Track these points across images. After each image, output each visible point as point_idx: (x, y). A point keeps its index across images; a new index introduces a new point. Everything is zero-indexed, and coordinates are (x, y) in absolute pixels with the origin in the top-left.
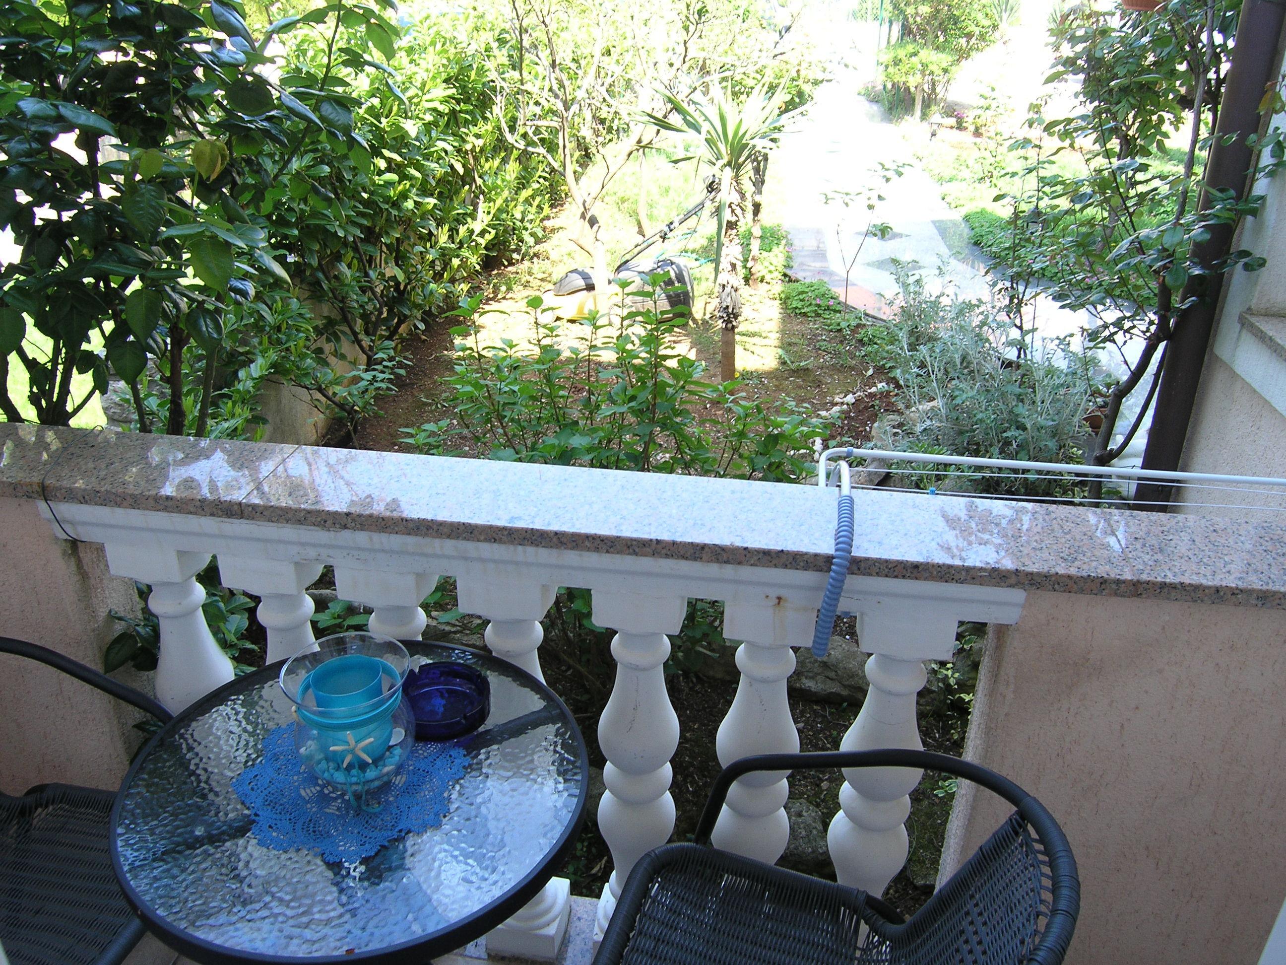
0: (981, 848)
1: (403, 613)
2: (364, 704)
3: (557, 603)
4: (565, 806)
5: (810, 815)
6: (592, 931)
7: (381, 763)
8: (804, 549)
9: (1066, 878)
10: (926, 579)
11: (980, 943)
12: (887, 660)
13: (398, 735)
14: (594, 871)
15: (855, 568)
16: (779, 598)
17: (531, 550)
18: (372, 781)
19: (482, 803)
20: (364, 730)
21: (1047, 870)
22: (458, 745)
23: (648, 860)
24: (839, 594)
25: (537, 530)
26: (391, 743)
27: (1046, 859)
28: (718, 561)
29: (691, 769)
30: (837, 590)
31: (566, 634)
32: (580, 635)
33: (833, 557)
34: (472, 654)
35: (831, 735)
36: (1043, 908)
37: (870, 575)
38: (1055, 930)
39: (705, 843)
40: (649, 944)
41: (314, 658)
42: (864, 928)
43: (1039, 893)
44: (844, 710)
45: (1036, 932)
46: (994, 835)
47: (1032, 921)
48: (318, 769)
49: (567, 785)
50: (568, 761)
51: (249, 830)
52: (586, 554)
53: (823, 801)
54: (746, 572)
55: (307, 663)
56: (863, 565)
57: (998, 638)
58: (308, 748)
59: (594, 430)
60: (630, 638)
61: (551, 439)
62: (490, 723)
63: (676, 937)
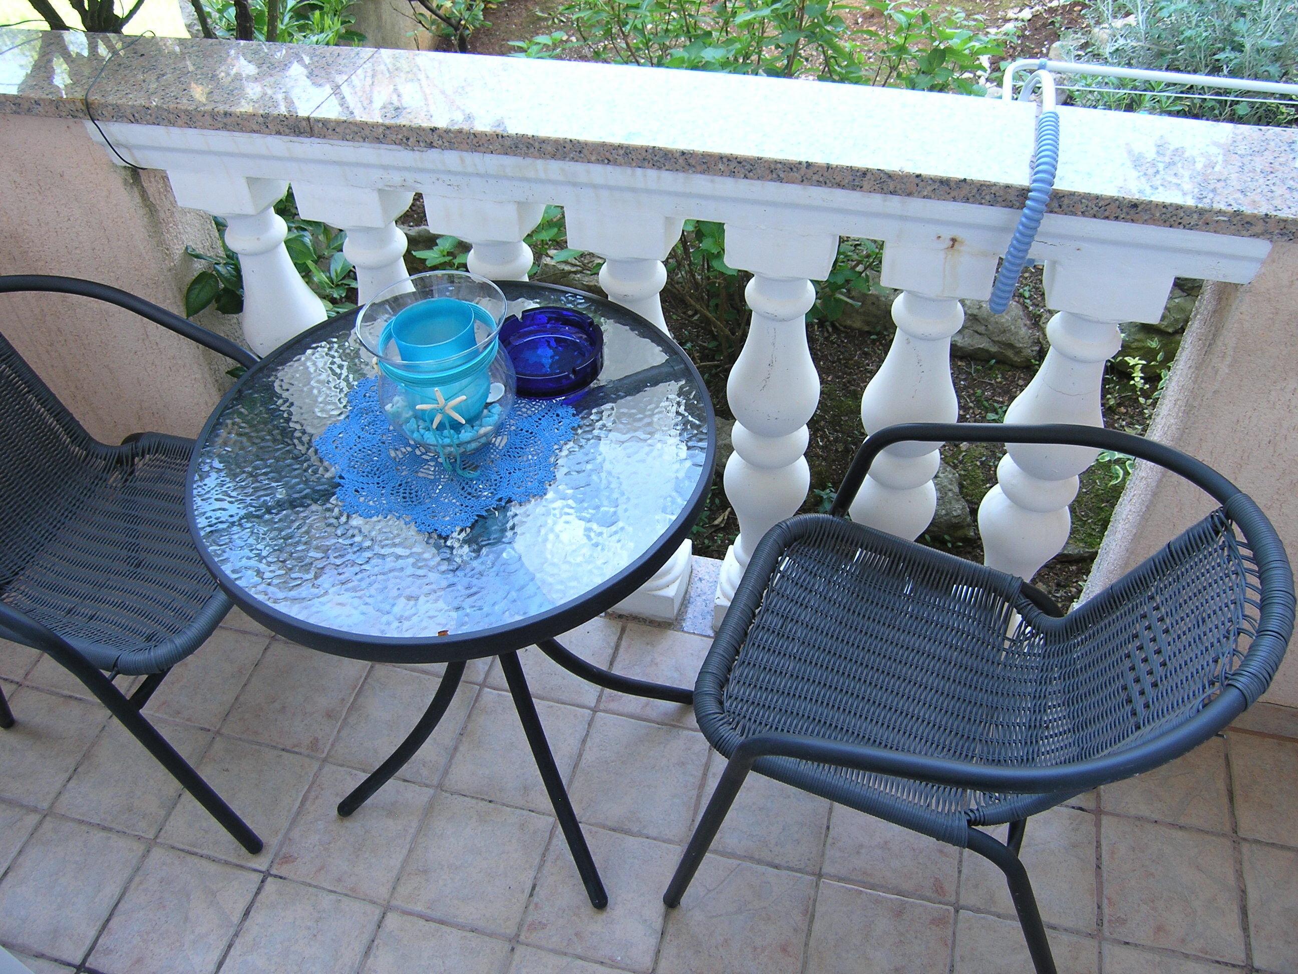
0: (1169, 545)
1: (504, 249)
2: (455, 356)
3: (683, 240)
4: (688, 477)
5: (946, 477)
6: (713, 593)
7: (478, 423)
8: (993, 179)
9: (1280, 594)
10: (1145, 222)
11: (1158, 652)
12: (1077, 320)
13: (497, 391)
14: (716, 522)
15: (1055, 204)
16: (954, 240)
17: (652, 173)
18: (469, 442)
19: (592, 470)
20: (457, 385)
21: (1255, 581)
22: (566, 403)
23: (779, 531)
24: (1032, 237)
25: (660, 149)
26: (489, 401)
27: (1256, 568)
28: (882, 191)
29: (822, 423)
30: (1029, 232)
31: (694, 276)
32: (708, 278)
33: (1029, 191)
34: (584, 298)
35: (974, 394)
36: (1245, 625)
37: (1074, 214)
38: (1262, 653)
39: (842, 516)
40: (777, 622)
41: (396, 302)
42: (1018, 618)
43: (1242, 607)
44: (991, 368)
45: (1235, 652)
46: (1188, 532)
47: (1232, 638)
48: (407, 428)
49: (691, 452)
50: (693, 426)
51: (334, 494)
52: (718, 179)
53: (961, 462)
54: (917, 206)
55: (387, 307)
56: (1066, 201)
57: (1219, 300)
58: (395, 405)
59: (729, 42)
60: (768, 282)
61: (679, 53)
62: (604, 377)
63: (806, 616)
